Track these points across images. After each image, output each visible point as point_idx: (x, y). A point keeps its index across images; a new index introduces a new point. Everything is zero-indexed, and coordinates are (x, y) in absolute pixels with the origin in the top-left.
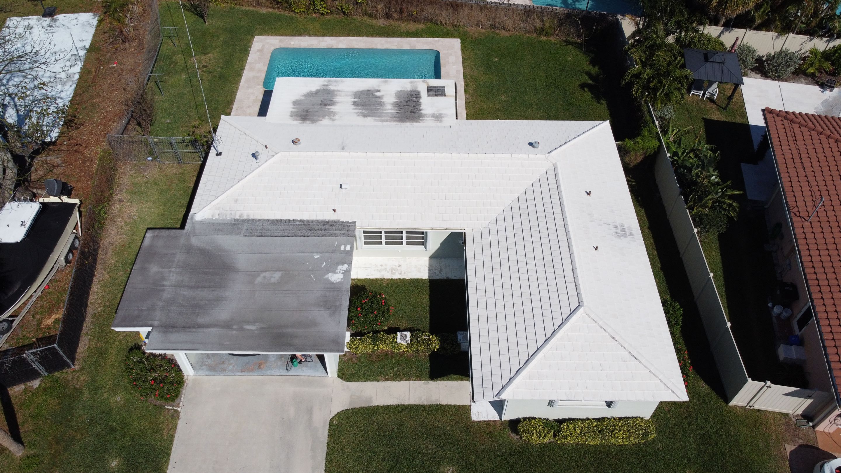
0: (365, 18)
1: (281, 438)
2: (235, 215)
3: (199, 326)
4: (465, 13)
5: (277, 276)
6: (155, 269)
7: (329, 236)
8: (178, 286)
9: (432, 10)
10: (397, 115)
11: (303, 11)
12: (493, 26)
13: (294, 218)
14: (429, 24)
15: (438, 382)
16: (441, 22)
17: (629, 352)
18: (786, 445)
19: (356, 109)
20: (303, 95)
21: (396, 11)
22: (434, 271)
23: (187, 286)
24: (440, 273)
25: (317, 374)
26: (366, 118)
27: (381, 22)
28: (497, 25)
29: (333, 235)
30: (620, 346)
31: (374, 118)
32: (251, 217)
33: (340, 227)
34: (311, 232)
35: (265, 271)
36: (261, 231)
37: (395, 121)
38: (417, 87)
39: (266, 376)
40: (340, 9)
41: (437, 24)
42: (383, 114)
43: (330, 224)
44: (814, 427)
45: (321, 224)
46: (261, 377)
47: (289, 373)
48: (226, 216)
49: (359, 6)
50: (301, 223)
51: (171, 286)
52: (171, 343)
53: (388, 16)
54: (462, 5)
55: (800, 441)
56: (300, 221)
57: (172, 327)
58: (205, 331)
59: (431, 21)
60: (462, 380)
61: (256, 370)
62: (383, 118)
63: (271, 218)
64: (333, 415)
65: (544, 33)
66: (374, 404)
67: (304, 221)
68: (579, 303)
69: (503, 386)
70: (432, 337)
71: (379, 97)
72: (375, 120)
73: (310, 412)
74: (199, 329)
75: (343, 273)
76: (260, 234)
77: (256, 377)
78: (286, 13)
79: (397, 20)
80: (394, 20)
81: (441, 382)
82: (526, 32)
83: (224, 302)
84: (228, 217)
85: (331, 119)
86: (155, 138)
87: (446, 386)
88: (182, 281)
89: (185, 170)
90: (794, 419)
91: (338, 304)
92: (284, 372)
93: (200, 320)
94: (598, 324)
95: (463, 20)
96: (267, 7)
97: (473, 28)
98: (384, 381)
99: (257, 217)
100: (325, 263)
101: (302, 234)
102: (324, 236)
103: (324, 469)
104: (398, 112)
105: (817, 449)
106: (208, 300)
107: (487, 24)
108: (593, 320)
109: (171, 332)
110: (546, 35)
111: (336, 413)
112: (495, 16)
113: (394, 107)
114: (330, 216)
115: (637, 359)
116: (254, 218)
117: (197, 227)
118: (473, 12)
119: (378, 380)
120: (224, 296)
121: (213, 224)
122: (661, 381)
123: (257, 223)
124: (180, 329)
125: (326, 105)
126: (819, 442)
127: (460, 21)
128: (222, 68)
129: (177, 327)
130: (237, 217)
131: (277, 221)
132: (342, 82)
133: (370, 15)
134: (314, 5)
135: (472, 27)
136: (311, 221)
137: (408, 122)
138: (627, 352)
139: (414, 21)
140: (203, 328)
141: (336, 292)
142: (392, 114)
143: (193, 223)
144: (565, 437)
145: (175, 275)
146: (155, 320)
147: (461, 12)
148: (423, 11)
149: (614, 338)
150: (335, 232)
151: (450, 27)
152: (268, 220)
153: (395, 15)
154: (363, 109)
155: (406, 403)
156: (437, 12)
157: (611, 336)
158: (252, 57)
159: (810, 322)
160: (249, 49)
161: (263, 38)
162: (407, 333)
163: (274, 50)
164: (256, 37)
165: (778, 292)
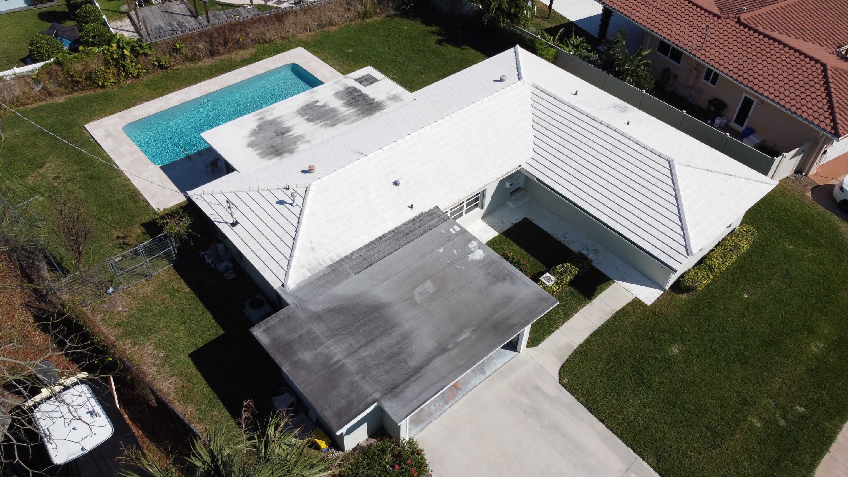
0: (188, 64)
1: (541, 426)
2: (325, 263)
3: (419, 369)
4: (291, 21)
5: (429, 286)
6: (308, 355)
7: (430, 229)
8: (352, 352)
9: (257, 30)
10: (359, 112)
11: (113, 82)
12: (320, 26)
13: (383, 233)
14: (258, 46)
15: (597, 298)
16: (270, 39)
17: (725, 174)
18: (806, 194)
19: (318, 124)
20: (249, 136)
21: (219, 44)
22: (498, 225)
23: (361, 347)
24: (503, 223)
25: (509, 357)
26: (335, 127)
27: (207, 62)
28: (324, 22)
29: (432, 227)
30: (715, 174)
31: (342, 123)
32: (343, 255)
33: (429, 218)
34: (410, 235)
35: (415, 288)
36: (366, 261)
37: (364, 117)
38: (346, 85)
39: (472, 391)
40: (156, 63)
41: (266, 42)
42: (346, 117)
43: (417, 220)
44: (806, 175)
45: (411, 224)
46: (468, 395)
47: (487, 374)
48: (317, 268)
49: (177, 54)
50: (393, 234)
51: (346, 357)
52: (414, 400)
53: (212, 53)
54: (286, 14)
55: (809, 187)
56: (389, 233)
57: (396, 387)
58: (430, 368)
59: (259, 42)
60: (610, 285)
61: (457, 393)
62: (351, 120)
63: (362, 245)
64: (557, 378)
65: (368, 15)
66: (576, 346)
67: (393, 231)
68: (667, 160)
69: (685, 246)
70: (567, 265)
71: (322, 107)
72: (345, 124)
73: (538, 389)
74: (422, 371)
75: (479, 248)
76: (368, 264)
77: (464, 397)
78: (91, 92)
79: (223, 53)
80: (219, 54)
81: (600, 296)
82: (351, 20)
83: (413, 335)
84: (320, 268)
85: (305, 142)
86: (116, 258)
87: (606, 297)
88: (351, 346)
89: (163, 281)
90: (793, 178)
91: (506, 272)
92: (482, 377)
93: (413, 363)
94: (692, 167)
95: (291, 30)
96: (62, 94)
97: (302, 35)
98: (562, 325)
99: (348, 253)
100: (455, 251)
101: (405, 242)
102: (425, 232)
103: (598, 420)
104: (356, 109)
105: (819, 186)
106: (397, 343)
107: (314, 25)
108: (687, 166)
109: (401, 392)
110: (370, 17)
111: (557, 375)
112: (320, 15)
113: (348, 107)
114: (411, 214)
115: (732, 175)
116: (346, 255)
117: (299, 294)
118: (298, 18)
119: (558, 328)
120: (406, 331)
121: (312, 283)
122: (756, 181)
123: (354, 257)
124: (406, 384)
125: (283, 133)
126: (816, 182)
127: (288, 32)
128: (81, 170)
129: (400, 384)
130: (329, 263)
131: (369, 244)
132: (273, 109)
133: (192, 59)
134: (124, 70)
135: (300, 33)
136: (398, 227)
137: (375, 113)
138: (722, 176)
139: (241, 48)
140: (424, 367)
141: (493, 265)
142: (353, 113)
143: (291, 295)
144: (718, 269)
145: (336, 346)
146: (372, 394)
147: (286, 21)
148: (248, 34)
149: (708, 170)
150: (430, 224)
151: (280, 42)
152: (361, 249)
153: (221, 49)
154: (325, 121)
155: (595, 328)
156: (263, 29)
157: (705, 170)
158: (107, 145)
159: (750, 114)
160: (91, 140)
161: (95, 123)
162: (547, 274)
163: (123, 128)
164: (85, 126)
165: (712, 108)
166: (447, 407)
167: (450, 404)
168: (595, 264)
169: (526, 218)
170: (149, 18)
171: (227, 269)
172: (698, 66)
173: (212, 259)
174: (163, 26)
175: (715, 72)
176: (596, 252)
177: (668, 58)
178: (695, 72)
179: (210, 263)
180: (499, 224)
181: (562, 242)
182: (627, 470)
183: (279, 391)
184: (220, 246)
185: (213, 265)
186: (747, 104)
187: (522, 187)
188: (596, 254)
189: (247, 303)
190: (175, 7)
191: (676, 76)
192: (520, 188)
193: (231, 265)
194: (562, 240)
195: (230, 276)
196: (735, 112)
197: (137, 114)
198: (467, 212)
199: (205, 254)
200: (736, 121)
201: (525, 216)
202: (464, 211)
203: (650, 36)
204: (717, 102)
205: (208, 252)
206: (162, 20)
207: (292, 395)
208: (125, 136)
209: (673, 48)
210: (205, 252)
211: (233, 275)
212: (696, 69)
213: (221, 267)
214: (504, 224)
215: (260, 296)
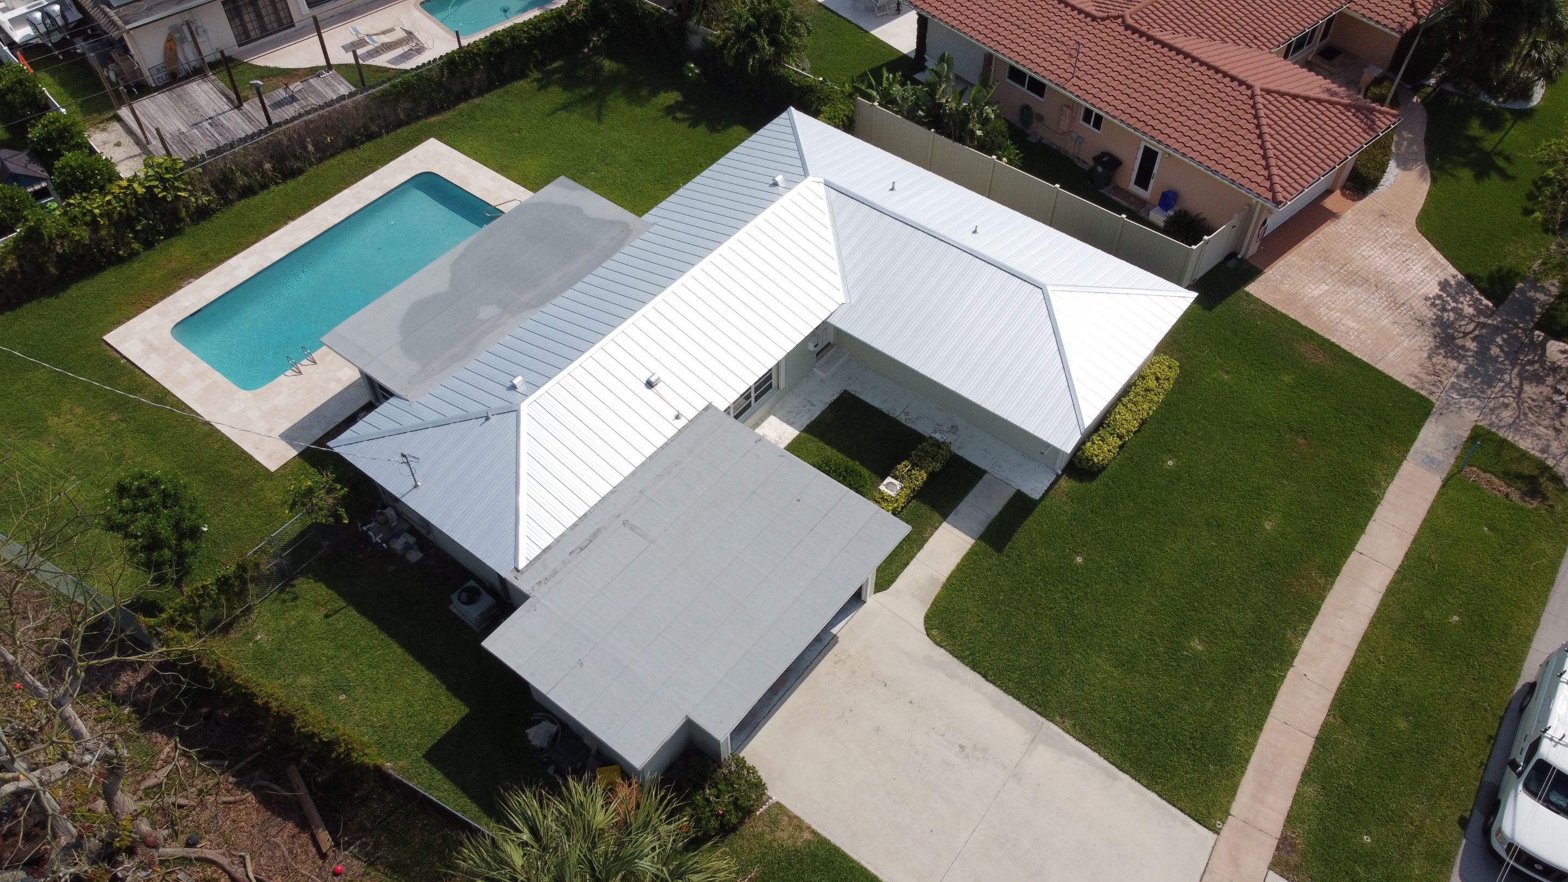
15: (964, 501)
21: (295, 155)
44: (1243, 258)
64: (923, 629)
66: (943, 579)
68: (1039, 287)
69: (1074, 414)
81: (967, 498)
87: (976, 497)
98: (919, 551)
111: (923, 625)
148: (340, 130)
153: (298, 164)
158: (153, 367)
159: (1155, 171)
160: (122, 362)
161: (121, 330)
162: (889, 479)
163: (172, 332)
164: (106, 338)
165: (1100, 169)
166: (776, 698)
167: (780, 694)
168: (954, 449)
169: (846, 391)
170: (155, 118)
171: (408, 547)
172: (1070, 105)
173: (382, 535)
174: (184, 130)
175: (1096, 114)
176: (954, 429)
177: (1025, 89)
178: (1068, 112)
179: (379, 541)
180: (807, 408)
181: (903, 421)
182: (1033, 741)
183: (533, 718)
184: (390, 512)
185: (384, 545)
186: (1149, 157)
187: (832, 342)
188: (954, 434)
189: (454, 597)
190: (196, 91)
191: (1040, 118)
192: (829, 343)
193: (412, 540)
194: (902, 419)
195: (415, 556)
196: (1133, 170)
197: (187, 304)
198: (757, 399)
199: (368, 529)
200: (1136, 183)
201: (844, 388)
202: (753, 399)
203: (994, 59)
204: (1105, 159)
205: (373, 525)
206: (181, 120)
207: (553, 722)
208: (179, 347)
209: (1031, 78)
210: (369, 526)
211: (420, 555)
212: (1068, 107)
213: (398, 545)
214: (814, 406)
215: (471, 583)
